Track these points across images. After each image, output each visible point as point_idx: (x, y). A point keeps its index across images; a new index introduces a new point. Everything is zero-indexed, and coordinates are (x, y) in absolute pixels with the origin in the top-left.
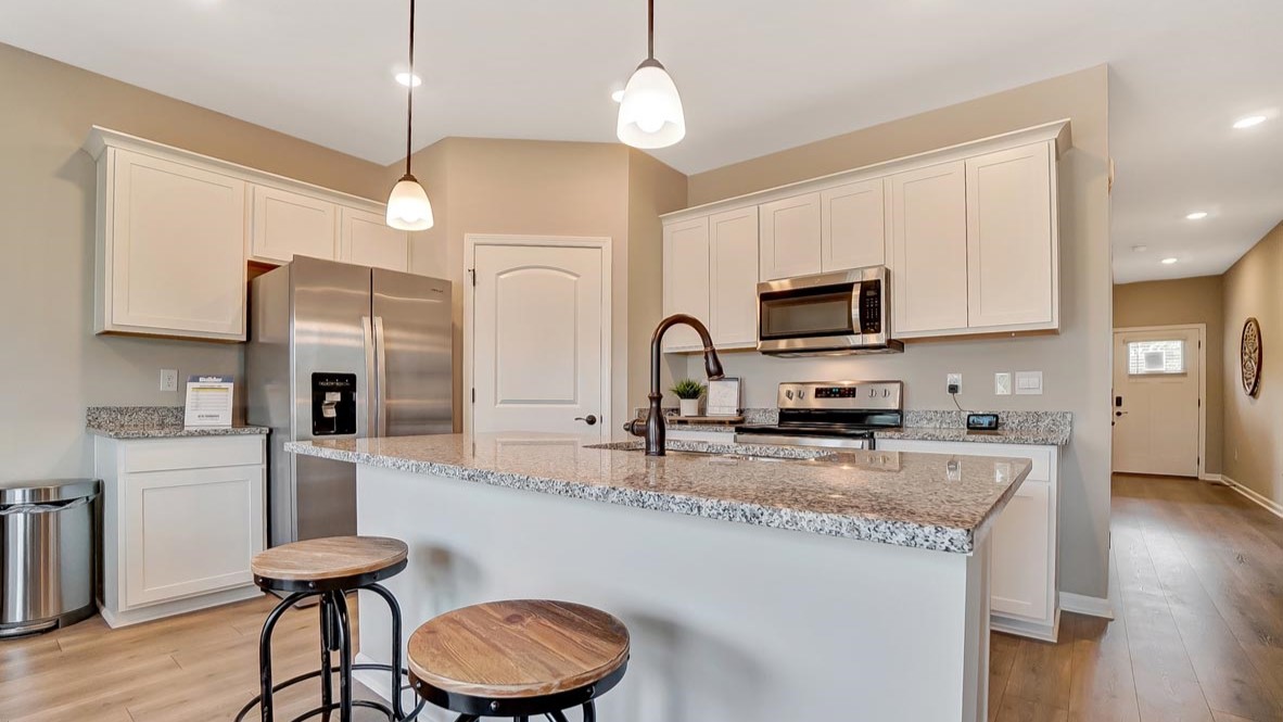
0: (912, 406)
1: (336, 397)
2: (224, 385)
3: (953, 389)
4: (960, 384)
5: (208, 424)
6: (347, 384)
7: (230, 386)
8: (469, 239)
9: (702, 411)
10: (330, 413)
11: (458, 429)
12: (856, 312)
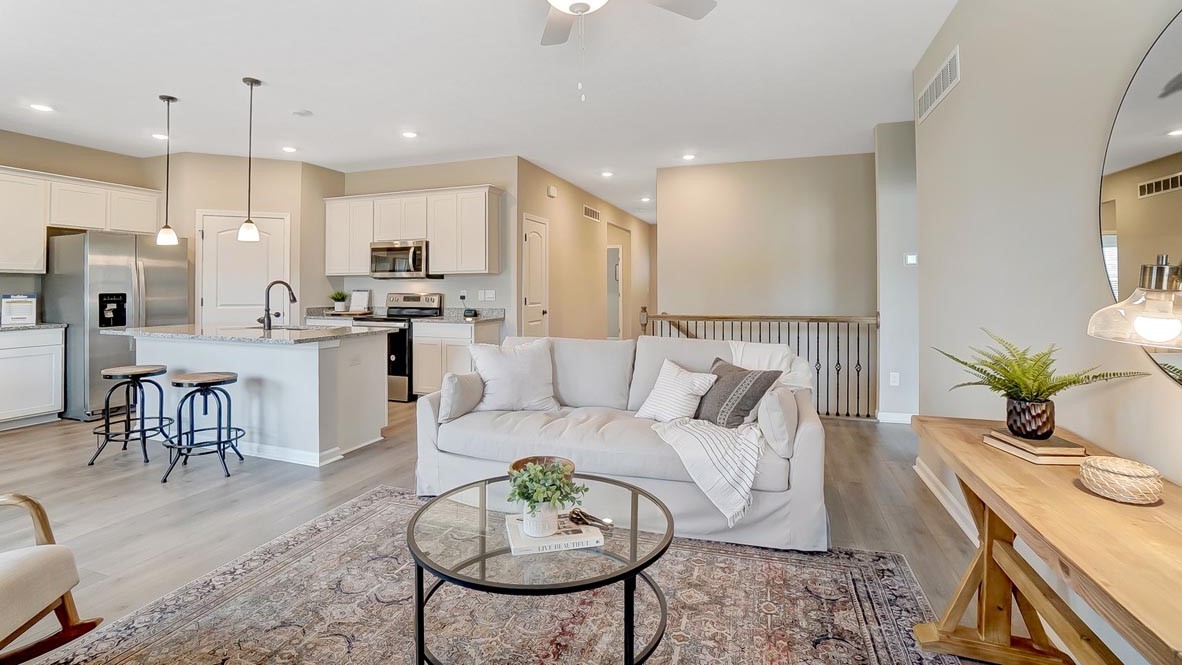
0: (447, 305)
1: (114, 306)
2: (29, 300)
3: (463, 298)
4: (465, 295)
5: (20, 323)
6: (120, 299)
7: (34, 300)
8: (199, 212)
9: (347, 308)
10: (109, 315)
11: (192, 321)
12: (411, 260)
